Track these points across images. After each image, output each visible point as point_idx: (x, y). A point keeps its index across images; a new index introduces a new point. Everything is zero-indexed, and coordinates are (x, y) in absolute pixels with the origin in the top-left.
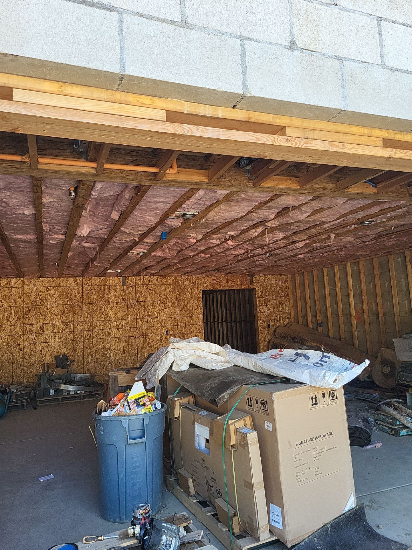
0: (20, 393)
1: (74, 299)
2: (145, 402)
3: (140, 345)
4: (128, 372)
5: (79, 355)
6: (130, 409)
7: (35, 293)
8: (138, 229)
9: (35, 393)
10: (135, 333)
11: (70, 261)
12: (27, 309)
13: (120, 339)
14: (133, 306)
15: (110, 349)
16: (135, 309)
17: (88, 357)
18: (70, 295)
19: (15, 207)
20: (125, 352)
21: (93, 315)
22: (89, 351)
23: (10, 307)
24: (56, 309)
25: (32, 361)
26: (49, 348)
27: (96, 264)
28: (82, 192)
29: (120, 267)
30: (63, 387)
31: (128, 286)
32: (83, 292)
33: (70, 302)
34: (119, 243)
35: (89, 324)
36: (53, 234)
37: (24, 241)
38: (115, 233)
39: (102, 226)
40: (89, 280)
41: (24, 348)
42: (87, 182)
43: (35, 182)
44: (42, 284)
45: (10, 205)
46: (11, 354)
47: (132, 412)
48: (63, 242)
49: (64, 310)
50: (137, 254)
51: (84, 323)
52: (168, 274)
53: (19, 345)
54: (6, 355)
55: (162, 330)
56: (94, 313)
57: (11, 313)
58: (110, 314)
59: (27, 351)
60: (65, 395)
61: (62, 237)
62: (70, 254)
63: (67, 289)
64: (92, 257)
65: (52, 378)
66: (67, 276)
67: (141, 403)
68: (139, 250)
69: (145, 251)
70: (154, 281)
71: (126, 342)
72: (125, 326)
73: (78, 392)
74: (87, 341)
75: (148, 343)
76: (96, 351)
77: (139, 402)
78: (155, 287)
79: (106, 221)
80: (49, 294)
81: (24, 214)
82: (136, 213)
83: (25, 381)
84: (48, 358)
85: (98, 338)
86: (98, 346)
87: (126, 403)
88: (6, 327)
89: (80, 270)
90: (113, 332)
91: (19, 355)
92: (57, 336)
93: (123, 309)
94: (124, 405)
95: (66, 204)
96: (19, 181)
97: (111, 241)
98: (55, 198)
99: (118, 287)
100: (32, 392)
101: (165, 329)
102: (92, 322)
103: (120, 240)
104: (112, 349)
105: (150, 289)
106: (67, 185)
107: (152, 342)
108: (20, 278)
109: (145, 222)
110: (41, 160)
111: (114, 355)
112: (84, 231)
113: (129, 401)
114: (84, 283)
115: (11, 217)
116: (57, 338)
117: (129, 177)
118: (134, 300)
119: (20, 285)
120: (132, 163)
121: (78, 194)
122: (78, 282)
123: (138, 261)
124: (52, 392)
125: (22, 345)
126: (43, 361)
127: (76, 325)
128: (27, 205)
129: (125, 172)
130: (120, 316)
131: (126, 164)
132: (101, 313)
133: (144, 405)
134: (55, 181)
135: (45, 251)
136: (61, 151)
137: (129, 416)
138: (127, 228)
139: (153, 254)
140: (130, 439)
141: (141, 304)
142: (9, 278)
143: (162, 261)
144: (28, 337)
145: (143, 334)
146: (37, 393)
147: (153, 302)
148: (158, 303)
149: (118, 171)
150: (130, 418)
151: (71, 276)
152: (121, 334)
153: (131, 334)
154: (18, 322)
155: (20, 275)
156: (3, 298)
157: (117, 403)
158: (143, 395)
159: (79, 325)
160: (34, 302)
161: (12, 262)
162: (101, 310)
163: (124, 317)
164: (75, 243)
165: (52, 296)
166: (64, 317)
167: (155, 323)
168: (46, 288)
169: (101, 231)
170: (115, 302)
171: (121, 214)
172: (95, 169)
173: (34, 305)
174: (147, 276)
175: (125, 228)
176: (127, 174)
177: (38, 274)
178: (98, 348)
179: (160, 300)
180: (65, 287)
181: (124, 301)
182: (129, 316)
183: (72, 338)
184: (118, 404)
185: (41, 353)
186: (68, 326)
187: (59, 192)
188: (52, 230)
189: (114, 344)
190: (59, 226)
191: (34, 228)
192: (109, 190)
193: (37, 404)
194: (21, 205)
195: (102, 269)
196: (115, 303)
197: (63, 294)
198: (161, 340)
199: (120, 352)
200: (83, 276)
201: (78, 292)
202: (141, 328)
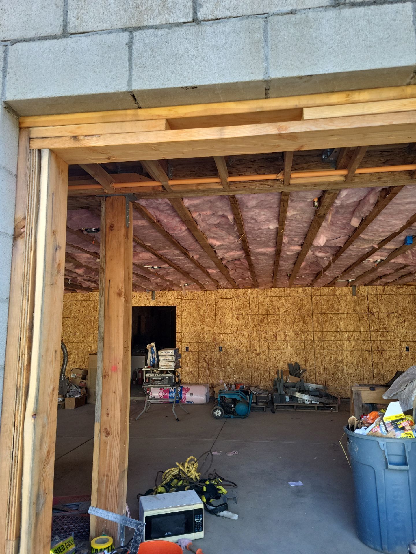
0: (259, 395)
1: (304, 308)
2: (404, 425)
3: (376, 360)
4: (373, 389)
5: (311, 365)
6: (387, 431)
7: (268, 303)
8: (380, 235)
9: (272, 398)
10: (369, 346)
11: (301, 272)
12: (261, 317)
13: (352, 352)
14: (366, 318)
15: (342, 361)
16: (368, 321)
17: (320, 367)
18: (300, 304)
19: (262, 223)
20: (359, 366)
21: (324, 326)
22: (320, 362)
23: (248, 315)
24: (287, 318)
25: (267, 366)
26: (282, 355)
27: (327, 274)
28: (326, 201)
29: (352, 276)
30: (298, 395)
31: (359, 296)
32: (312, 302)
33: (300, 311)
34: (355, 251)
35: (320, 334)
36: (291, 245)
37: (264, 254)
38: (353, 241)
39: (339, 235)
40: (318, 290)
41: (260, 353)
42: (332, 191)
43: (283, 197)
44: (274, 294)
45: (258, 221)
46: (249, 358)
47: (390, 435)
48: (299, 253)
49: (295, 319)
50: (374, 262)
51: (314, 333)
52: (406, 283)
53: (256, 350)
54: (245, 359)
55: (401, 345)
56: (324, 324)
57: (248, 321)
58: (341, 326)
59: (263, 357)
60: (300, 404)
61: (299, 248)
62: (303, 264)
63: (296, 299)
64: (324, 266)
65: (287, 385)
66: (297, 286)
67: (400, 427)
68: (377, 257)
69: (384, 258)
70: (389, 290)
71: (360, 356)
72: (357, 339)
73: (313, 402)
74: (318, 351)
75: (385, 359)
76: (328, 363)
77: (397, 425)
78: (391, 297)
79: (344, 229)
80: (281, 303)
81: (269, 229)
82: (379, 217)
83: (262, 385)
84: (282, 365)
85: (329, 350)
86: (329, 358)
87: (382, 424)
88: (245, 333)
89: (309, 279)
90: (345, 344)
91: (256, 360)
92: (289, 344)
93: (354, 321)
94: (379, 425)
95: (309, 215)
96: (269, 198)
97: (347, 249)
98: (298, 211)
99: (349, 297)
100: (270, 397)
101: (404, 345)
102: (322, 332)
103: (357, 248)
104: (345, 362)
105: (385, 300)
106: (312, 196)
107: (389, 358)
108: (255, 288)
109: (389, 226)
110: (293, 175)
111: (347, 368)
112: (321, 240)
113: (386, 422)
114: (313, 293)
115: (257, 232)
116: (289, 346)
117: (381, 179)
118: (367, 311)
119: (255, 295)
120: (385, 164)
121: (322, 204)
122: (307, 292)
123: (374, 270)
124: (288, 399)
125: (258, 352)
126: (277, 368)
127: (307, 334)
128: (272, 220)
129: (377, 174)
130: (351, 328)
131: (377, 166)
132: (331, 323)
133: (403, 428)
134: (302, 194)
135: (281, 263)
136: (311, 163)
137: (387, 438)
138: (368, 235)
139: (393, 261)
140: (391, 464)
141: (374, 316)
142: (246, 288)
143: (402, 268)
144: (264, 343)
145: (378, 348)
146: (274, 397)
147: (389, 314)
148: (395, 315)
149: (369, 175)
150: (388, 440)
151: (300, 286)
152: (353, 347)
153: (364, 347)
154: (255, 329)
155: (255, 285)
156: (242, 307)
157: (370, 422)
158: (401, 418)
159: (309, 335)
160: (267, 310)
161: (251, 274)
162: (331, 320)
163: (356, 329)
164: (310, 253)
165: (283, 305)
166: (295, 326)
167: (392, 337)
168: (278, 298)
169: (337, 240)
170: (346, 312)
171: (362, 220)
172: (345, 176)
173: (267, 314)
174: (380, 285)
175: (365, 234)
176: (379, 177)
177: (271, 285)
178: (330, 360)
179: (397, 312)
180: (295, 297)
181: (355, 312)
182: (362, 328)
183: (303, 347)
184: (372, 423)
185: (275, 359)
186: (298, 335)
187: (302, 205)
188: (290, 243)
189: (346, 357)
190: (297, 238)
191: (275, 241)
192: (353, 197)
193: (275, 408)
194: (267, 221)
195: (332, 279)
196: (345, 314)
197: (293, 304)
198: (401, 357)
199: (353, 366)
200: (312, 286)
201: (308, 302)
202: (376, 342)
